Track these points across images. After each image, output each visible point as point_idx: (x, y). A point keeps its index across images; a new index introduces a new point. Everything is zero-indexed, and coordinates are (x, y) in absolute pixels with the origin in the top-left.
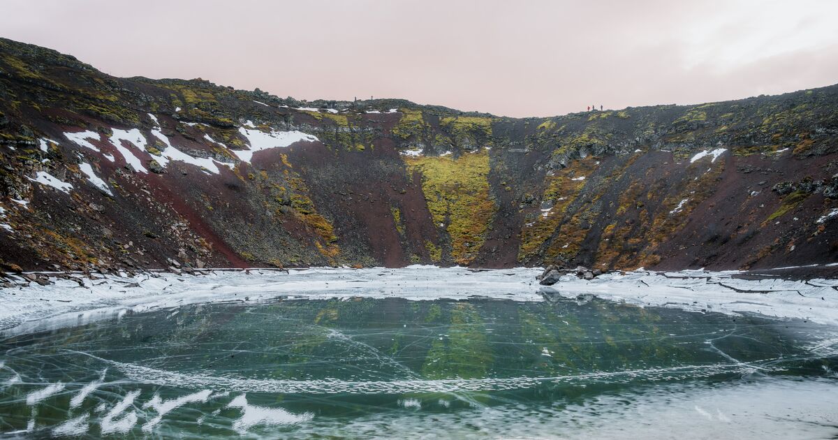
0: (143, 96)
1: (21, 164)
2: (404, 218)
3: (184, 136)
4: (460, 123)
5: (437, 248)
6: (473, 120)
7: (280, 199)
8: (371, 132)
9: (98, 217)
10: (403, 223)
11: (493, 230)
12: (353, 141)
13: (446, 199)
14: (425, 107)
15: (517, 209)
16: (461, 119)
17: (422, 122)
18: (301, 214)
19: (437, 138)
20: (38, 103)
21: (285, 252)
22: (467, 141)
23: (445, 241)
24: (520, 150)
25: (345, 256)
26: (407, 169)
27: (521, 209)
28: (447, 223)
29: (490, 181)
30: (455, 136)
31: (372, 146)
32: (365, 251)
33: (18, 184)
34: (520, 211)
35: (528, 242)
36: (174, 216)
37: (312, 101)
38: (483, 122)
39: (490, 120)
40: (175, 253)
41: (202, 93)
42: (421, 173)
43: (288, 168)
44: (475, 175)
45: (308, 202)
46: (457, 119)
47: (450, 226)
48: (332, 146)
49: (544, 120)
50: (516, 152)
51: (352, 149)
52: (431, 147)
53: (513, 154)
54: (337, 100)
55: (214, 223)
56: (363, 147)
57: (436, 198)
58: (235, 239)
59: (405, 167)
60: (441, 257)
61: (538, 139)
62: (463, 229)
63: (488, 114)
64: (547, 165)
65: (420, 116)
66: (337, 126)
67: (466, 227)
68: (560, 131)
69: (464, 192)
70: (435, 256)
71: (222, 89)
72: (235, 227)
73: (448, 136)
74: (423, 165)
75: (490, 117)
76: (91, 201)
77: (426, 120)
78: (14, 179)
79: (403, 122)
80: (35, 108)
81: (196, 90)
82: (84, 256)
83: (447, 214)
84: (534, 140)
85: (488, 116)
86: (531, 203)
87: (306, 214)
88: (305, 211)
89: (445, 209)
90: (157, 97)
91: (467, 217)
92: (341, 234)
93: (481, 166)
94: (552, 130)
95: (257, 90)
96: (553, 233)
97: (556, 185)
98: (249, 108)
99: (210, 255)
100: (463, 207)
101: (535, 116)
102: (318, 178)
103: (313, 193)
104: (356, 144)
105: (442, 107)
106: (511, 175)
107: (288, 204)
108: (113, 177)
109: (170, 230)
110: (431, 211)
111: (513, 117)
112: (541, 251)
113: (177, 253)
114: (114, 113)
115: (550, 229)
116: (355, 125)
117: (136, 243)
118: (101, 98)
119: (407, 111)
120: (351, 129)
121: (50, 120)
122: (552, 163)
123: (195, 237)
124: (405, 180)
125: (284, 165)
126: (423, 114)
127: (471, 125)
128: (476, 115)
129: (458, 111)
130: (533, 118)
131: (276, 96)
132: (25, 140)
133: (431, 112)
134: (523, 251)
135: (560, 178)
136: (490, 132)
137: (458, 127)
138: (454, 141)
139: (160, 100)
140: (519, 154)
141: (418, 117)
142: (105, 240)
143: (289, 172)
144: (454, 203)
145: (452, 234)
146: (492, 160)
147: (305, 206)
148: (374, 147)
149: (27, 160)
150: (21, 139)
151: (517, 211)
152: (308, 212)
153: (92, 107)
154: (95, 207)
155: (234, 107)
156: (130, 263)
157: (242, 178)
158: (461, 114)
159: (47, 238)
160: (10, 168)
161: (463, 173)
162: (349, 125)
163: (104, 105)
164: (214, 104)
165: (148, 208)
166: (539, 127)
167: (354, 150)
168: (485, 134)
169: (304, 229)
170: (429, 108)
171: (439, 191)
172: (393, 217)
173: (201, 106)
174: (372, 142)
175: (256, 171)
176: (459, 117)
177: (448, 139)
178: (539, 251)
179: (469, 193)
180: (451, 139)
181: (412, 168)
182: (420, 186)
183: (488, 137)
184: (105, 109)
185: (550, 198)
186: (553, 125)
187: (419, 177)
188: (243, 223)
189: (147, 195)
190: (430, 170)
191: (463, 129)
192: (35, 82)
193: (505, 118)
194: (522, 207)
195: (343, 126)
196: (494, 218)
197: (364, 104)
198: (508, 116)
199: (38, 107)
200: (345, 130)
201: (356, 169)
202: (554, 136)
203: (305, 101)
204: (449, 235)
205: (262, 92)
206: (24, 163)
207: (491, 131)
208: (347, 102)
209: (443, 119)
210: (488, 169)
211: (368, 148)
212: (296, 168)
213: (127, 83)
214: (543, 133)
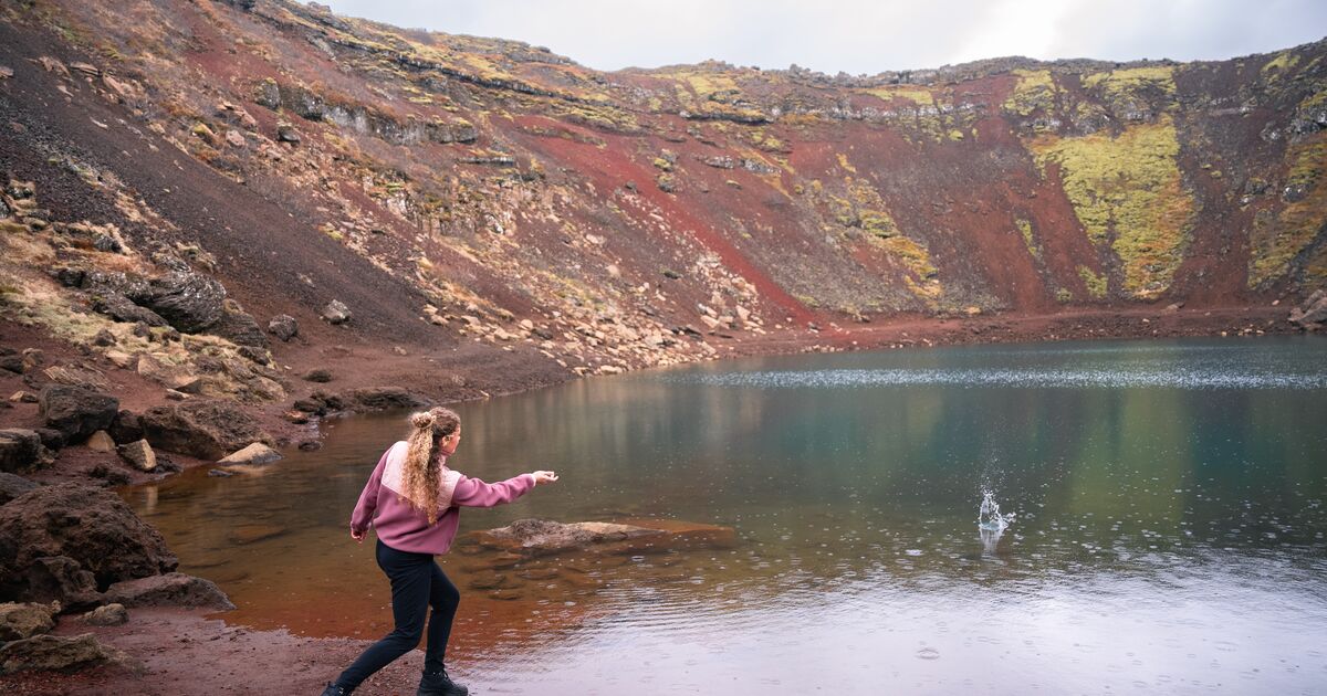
0: (639, 91)
1: (497, 186)
2: (1039, 235)
3: (699, 139)
4: (1119, 80)
5: (1099, 277)
6: (1142, 72)
7: (844, 219)
8: (971, 112)
9: (599, 253)
10: (1037, 242)
11: (1195, 241)
12: (944, 127)
13: (1106, 201)
14: (1054, 64)
15: (1237, 203)
16: (1117, 74)
17: (1052, 86)
18: (877, 238)
19: (1080, 108)
20: (510, 111)
21: (860, 294)
22: (1133, 107)
23: (1112, 266)
24: (1232, 111)
25: (953, 295)
26: (1035, 161)
27: (1245, 204)
28: (1112, 236)
29: (1181, 165)
30: (1111, 101)
31: (974, 131)
32: (981, 287)
33: (496, 212)
34: (1243, 209)
35: (1264, 257)
36: (699, 248)
37: (876, 75)
38: (1158, 73)
39: (1170, 69)
40: (706, 299)
41: (717, 80)
42: (1059, 164)
43: (851, 174)
44: (1153, 159)
45: (887, 220)
46: (1111, 74)
47: (1117, 241)
48: (911, 137)
49: (1275, 55)
50: (1223, 115)
51: (943, 138)
52: (1071, 124)
53: (1219, 118)
54: (913, 70)
55: (755, 256)
56: (961, 135)
57: (1088, 200)
58: (787, 277)
59: (1032, 157)
60: (1108, 289)
61: (1265, 88)
62: (1141, 245)
63: (1165, 60)
64: (1288, 130)
65: (1047, 79)
66: (916, 107)
67: (1146, 241)
68: (1312, 68)
69: (1137, 187)
70: (1096, 289)
71: (743, 71)
72: (786, 260)
73: (1099, 103)
74: (1060, 152)
75: (1169, 65)
76: (589, 232)
77: (1060, 83)
78: (491, 206)
79: (1020, 91)
80: (507, 119)
81: (707, 76)
82: (589, 301)
83: (1111, 223)
84: (1258, 91)
85: (1166, 63)
86: (1263, 192)
87: (885, 237)
88: (883, 233)
89: (1105, 216)
90: (658, 91)
91: (1145, 226)
92: (942, 263)
93: (1161, 143)
94: (1294, 70)
95: (793, 66)
96: (1314, 238)
97: (1313, 158)
98: (785, 93)
99: (755, 301)
100: (1138, 211)
101: (1256, 52)
102: (897, 185)
103: (892, 206)
104: (949, 131)
105: (1083, 60)
106: (1220, 152)
107: (858, 224)
108: (611, 199)
109: (696, 268)
110: (1081, 220)
111: (1212, 60)
112: (1295, 269)
113: (710, 297)
114: (604, 116)
115: (1307, 233)
116: (944, 102)
117: (652, 284)
118: (587, 97)
119: (1024, 72)
120: (939, 110)
121: (526, 131)
122: (1297, 124)
123: (731, 275)
124: (1033, 175)
125: (843, 170)
126: (1052, 74)
127: (1137, 82)
128: (1145, 64)
129: (1112, 63)
130: (1252, 56)
131: (822, 73)
132: (499, 156)
133: (1064, 70)
134: (1258, 271)
135: (1318, 146)
136: (1172, 89)
137: (1114, 87)
138: (1109, 109)
139: (662, 94)
140: (1230, 117)
141: (1045, 78)
142: (613, 280)
143: (854, 179)
144: (1120, 206)
145: (1123, 255)
146: (1180, 133)
147: (882, 226)
148: (978, 133)
149: (503, 181)
150: (495, 156)
151: (1238, 209)
152: (887, 234)
153: (576, 111)
154: (594, 239)
155: (763, 94)
156: (650, 311)
157: (786, 193)
158: (1118, 66)
159: (540, 277)
160: (485, 191)
161: (1131, 158)
162: (935, 104)
163: (591, 107)
164: (736, 93)
165: (662, 238)
166: (1266, 68)
167: (946, 140)
168: (1163, 93)
169: (885, 260)
170: (1063, 63)
171: (1092, 188)
172: (1021, 234)
173: (718, 97)
174: (973, 126)
175: (805, 182)
176: (1115, 72)
177: (1100, 108)
178: (1289, 270)
179: (1147, 188)
180: (1104, 107)
181: (1042, 159)
182: (1060, 184)
183: (1168, 96)
184: (592, 113)
185: (1302, 181)
186: (1296, 60)
187: (1057, 171)
188: (794, 254)
189: (658, 222)
190: (1074, 159)
191: (1125, 89)
192: (504, 85)
193: (1196, 64)
194: (1246, 200)
195: (926, 106)
196: (1196, 224)
197: (954, 72)
198: (1202, 60)
199: (510, 117)
200: (931, 111)
201: (953, 166)
202: (1299, 79)
203: (865, 75)
204: (1117, 256)
205: (800, 69)
206: (500, 184)
207: (1173, 86)
208: (927, 71)
209: (1086, 77)
210: (1176, 147)
211: (968, 134)
212: (864, 173)
213: (616, 77)
214: (1275, 76)
